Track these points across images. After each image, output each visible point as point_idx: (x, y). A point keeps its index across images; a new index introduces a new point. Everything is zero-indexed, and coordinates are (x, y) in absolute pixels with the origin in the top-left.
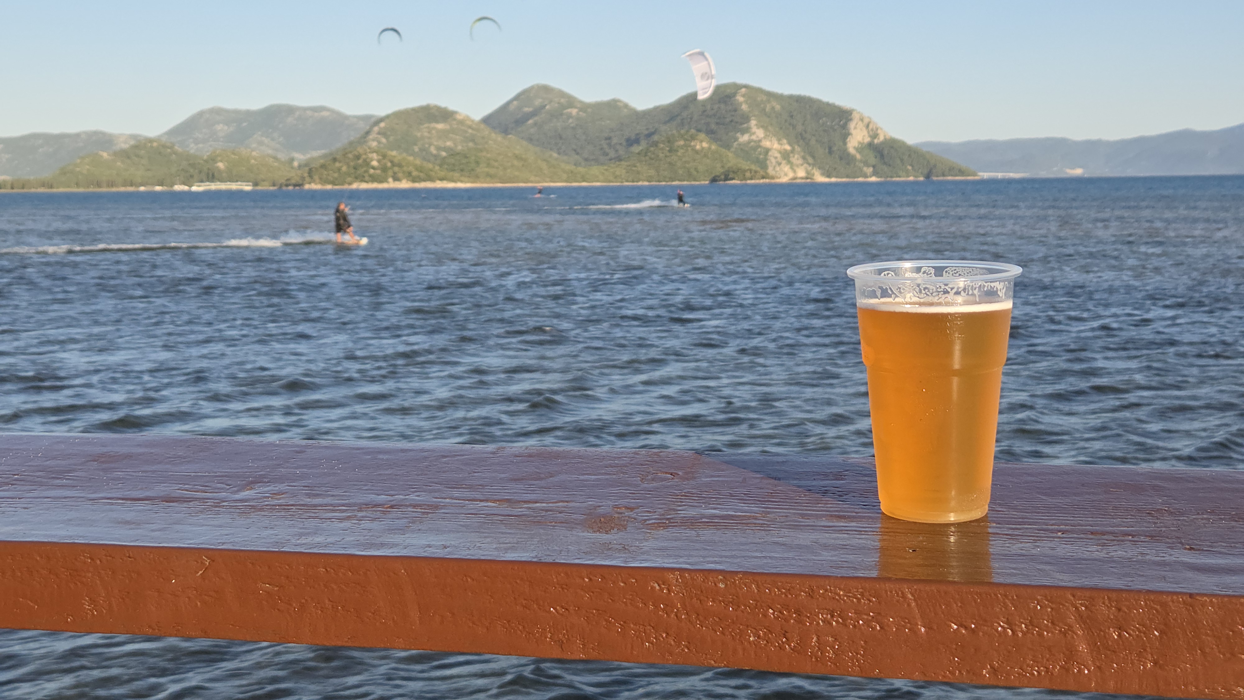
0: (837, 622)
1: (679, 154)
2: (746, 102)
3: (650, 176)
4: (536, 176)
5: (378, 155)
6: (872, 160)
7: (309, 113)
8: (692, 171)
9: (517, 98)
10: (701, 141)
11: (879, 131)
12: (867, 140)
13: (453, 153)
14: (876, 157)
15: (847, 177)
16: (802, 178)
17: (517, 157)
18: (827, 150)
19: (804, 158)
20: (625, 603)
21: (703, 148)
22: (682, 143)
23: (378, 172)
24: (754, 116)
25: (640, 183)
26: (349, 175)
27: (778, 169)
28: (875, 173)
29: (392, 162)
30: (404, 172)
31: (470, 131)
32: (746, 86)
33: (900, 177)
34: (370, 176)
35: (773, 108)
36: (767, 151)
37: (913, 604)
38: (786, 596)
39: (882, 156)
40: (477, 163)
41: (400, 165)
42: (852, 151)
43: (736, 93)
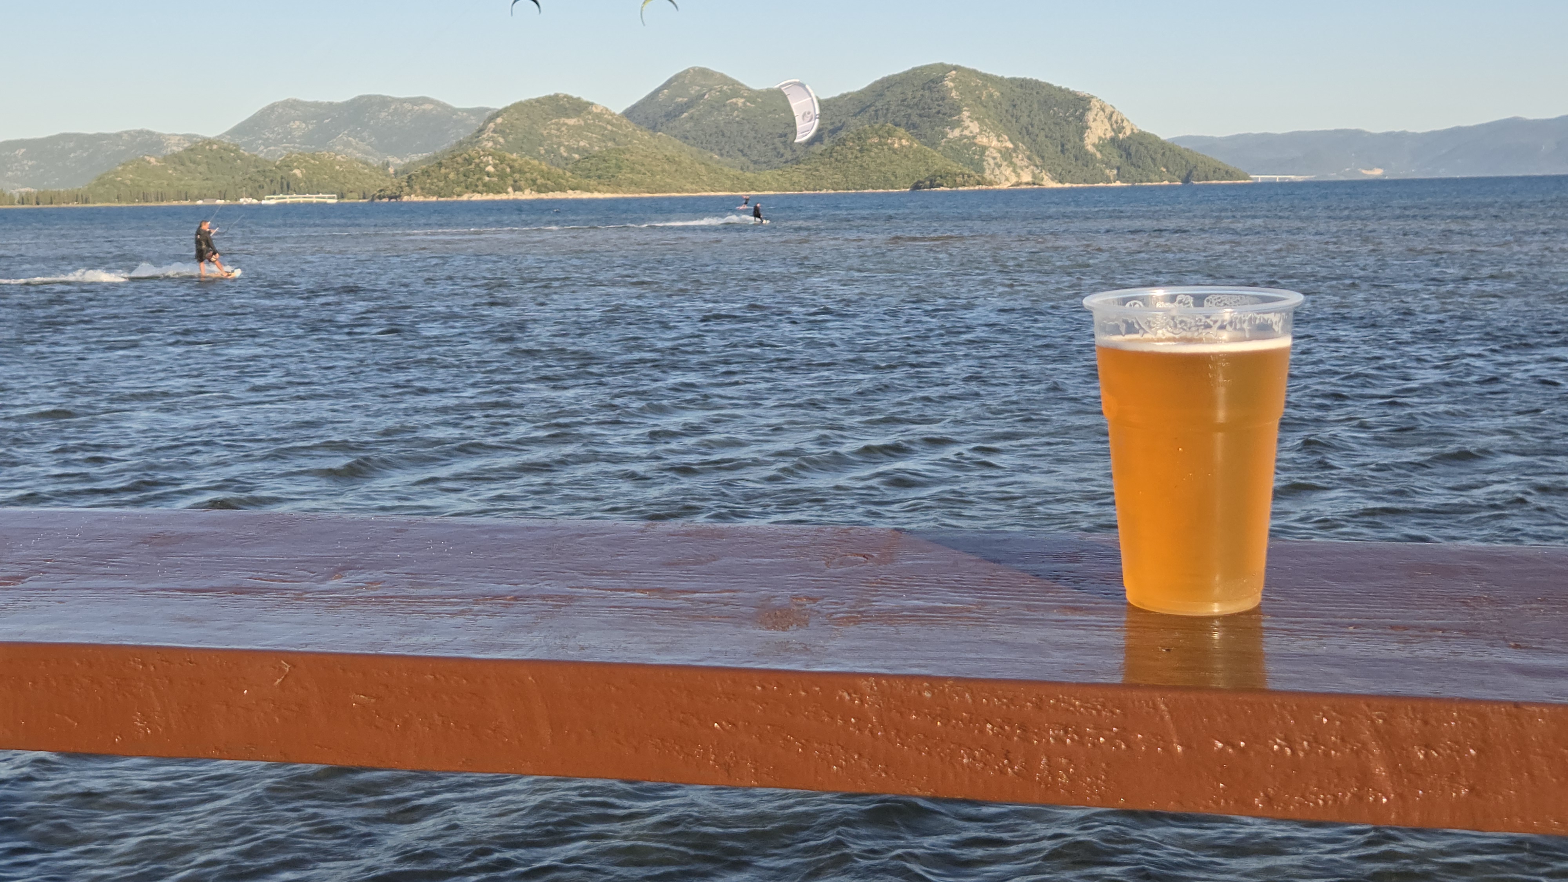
0: (1072, 739)
1: (873, 154)
2: (956, 88)
3: (837, 183)
4: (692, 183)
5: (494, 158)
6: (1116, 160)
7: (408, 106)
8: (889, 175)
9: (667, 85)
10: (900, 139)
11: (1125, 124)
12: (1110, 134)
13: (588, 156)
14: (1121, 157)
15: (1085, 181)
16: (1027, 184)
17: (669, 160)
18: (1060, 148)
19: (1029, 158)
20: (807, 717)
21: (902, 146)
22: (876, 140)
23: (495, 179)
24: (967, 105)
25: (824, 192)
26: (458, 184)
27: (997, 172)
28: (1119, 177)
29: (511, 167)
30: (527, 180)
31: (609, 127)
32: (956, 68)
33: (1151, 181)
34: (485, 185)
35: (991, 95)
36: (984, 149)
37: (1167, 717)
38: (1008, 707)
39: (1129, 155)
40: (620, 168)
41: (521, 171)
42: (1090, 148)
43: (944, 77)
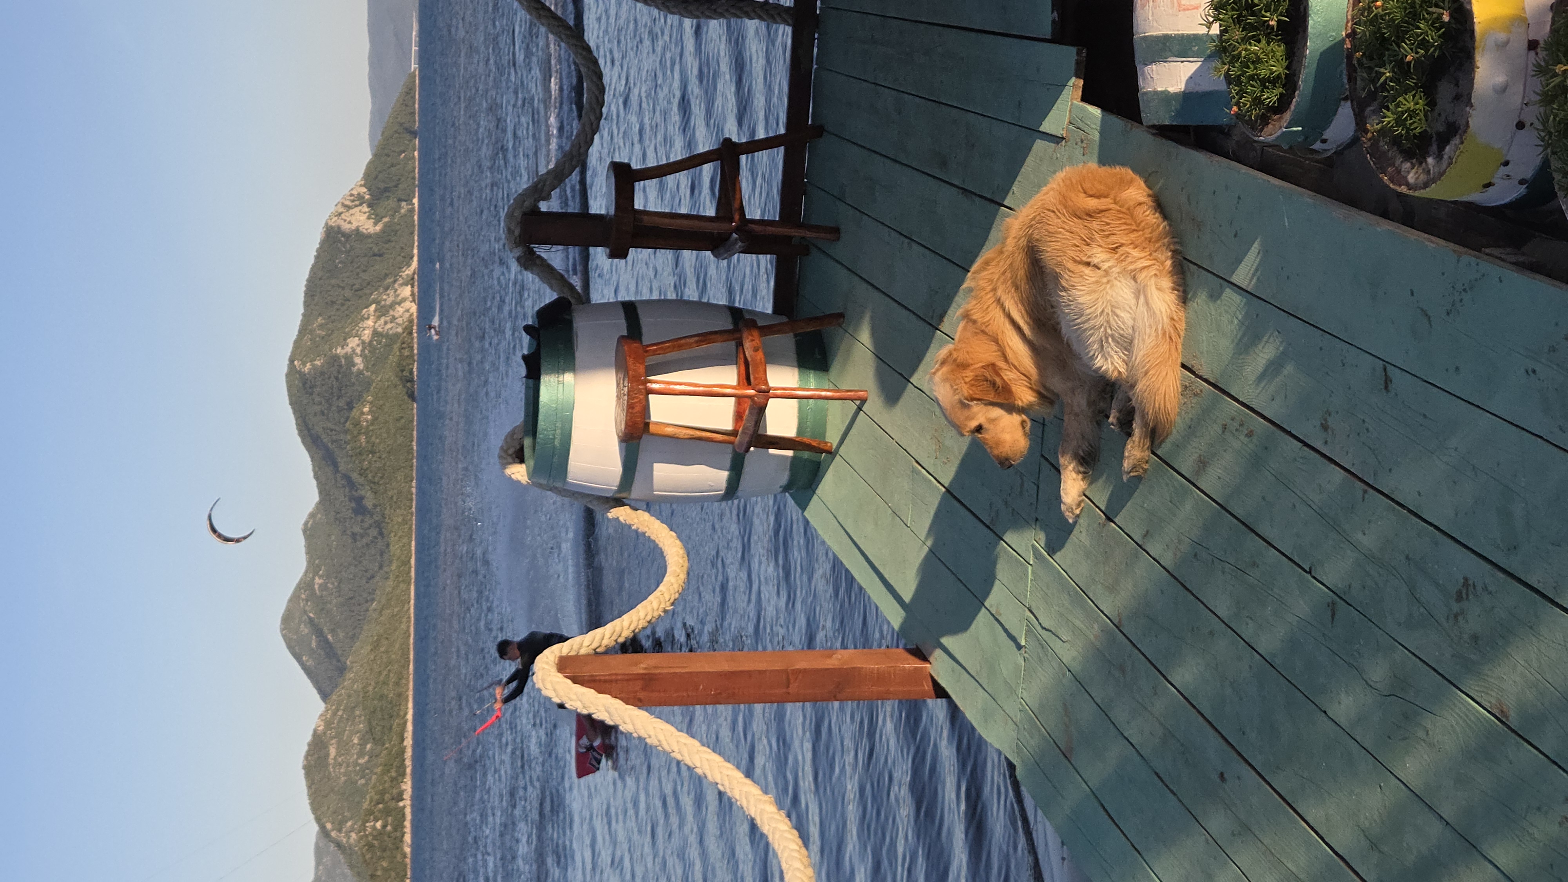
1: (377, 442)
2: (312, 361)
3: (406, 478)
6: (391, 203)
8: (399, 425)
9: (298, 657)
10: (363, 413)
11: (355, 192)
12: (365, 208)
13: (370, 734)
14: (388, 198)
15: (412, 233)
16: (413, 287)
18: (377, 258)
19: (387, 289)
21: (370, 412)
22: (363, 438)
23: (390, 819)
24: (330, 350)
26: (393, 858)
27: (400, 321)
28: (409, 200)
29: (378, 803)
30: (391, 787)
31: (340, 713)
32: (291, 361)
33: (415, 168)
34: (395, 831)
35: (321, 326)
36: (375, 333)
39: (386, 190)
40: (382, 697)
41: (383, 793)
42: (378, 228)
43: (300, 372)
